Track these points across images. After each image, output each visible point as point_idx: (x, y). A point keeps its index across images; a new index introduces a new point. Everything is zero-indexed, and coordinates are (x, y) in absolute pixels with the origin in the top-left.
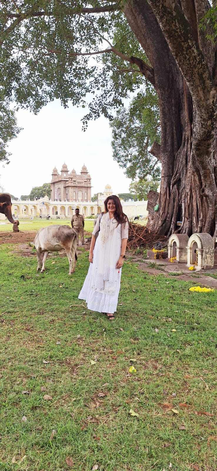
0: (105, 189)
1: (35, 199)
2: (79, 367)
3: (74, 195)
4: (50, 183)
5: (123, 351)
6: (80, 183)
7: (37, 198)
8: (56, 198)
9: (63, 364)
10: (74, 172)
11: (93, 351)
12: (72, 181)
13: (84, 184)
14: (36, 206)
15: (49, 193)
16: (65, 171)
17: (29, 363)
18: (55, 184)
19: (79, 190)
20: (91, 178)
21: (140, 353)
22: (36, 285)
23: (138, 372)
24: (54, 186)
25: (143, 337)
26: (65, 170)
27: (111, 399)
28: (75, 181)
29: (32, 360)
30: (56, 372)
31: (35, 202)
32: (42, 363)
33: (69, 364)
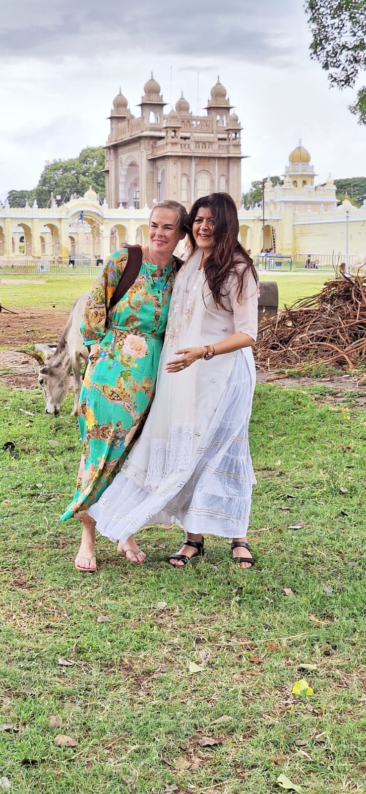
0: (288, 164)
1: (54, 203)
2: (155, 676)
3: (185, 186)
4: (105, 145)
5: (284, 645)
6: (204, 143)
7: (59, 197)
8: (122, 197)
9: (113, 669)
10: (182, 106)
11: (198, 641)
12: (175, 140)
13: (216, 146)
14: (56, 224)
15: (99, 180)
16: (152, 103)
17: (22, 664)
18: (120, 150)
19: (200, 168)
20: (242, 126)
21: (332, 651)
22: (49, 470)
23: (316, 695)
24: (116, 156)
25: (347, 612)
26: (154, 100)
27: (230, 752)
28: (185, 138)
29: (27, 655)
30: (92, 686)
31: (53, 212)
32: (55, 663)
33: (130, 669)
